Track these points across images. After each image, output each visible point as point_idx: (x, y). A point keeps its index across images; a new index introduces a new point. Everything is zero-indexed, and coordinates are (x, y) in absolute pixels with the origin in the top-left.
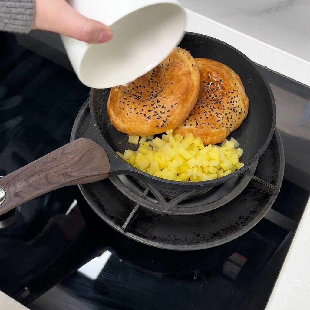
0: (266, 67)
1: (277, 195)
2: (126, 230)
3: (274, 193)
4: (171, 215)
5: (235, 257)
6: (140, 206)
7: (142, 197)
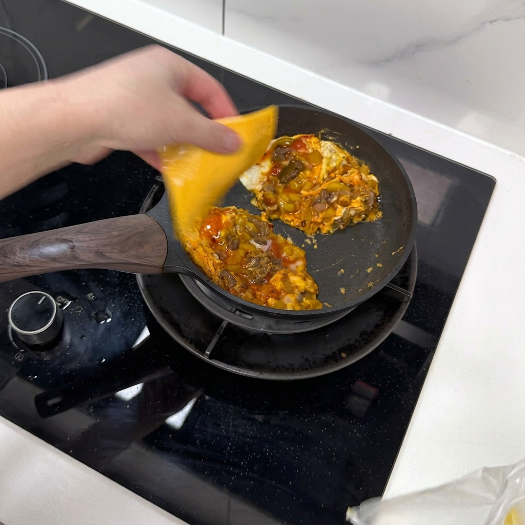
0: (390, 135)
1: (409, 302)
2: (211, 357)
3: (406, 299)
4: (271, 334)
5: (360, 385)
6: (229, 324)
7: (231, 311)
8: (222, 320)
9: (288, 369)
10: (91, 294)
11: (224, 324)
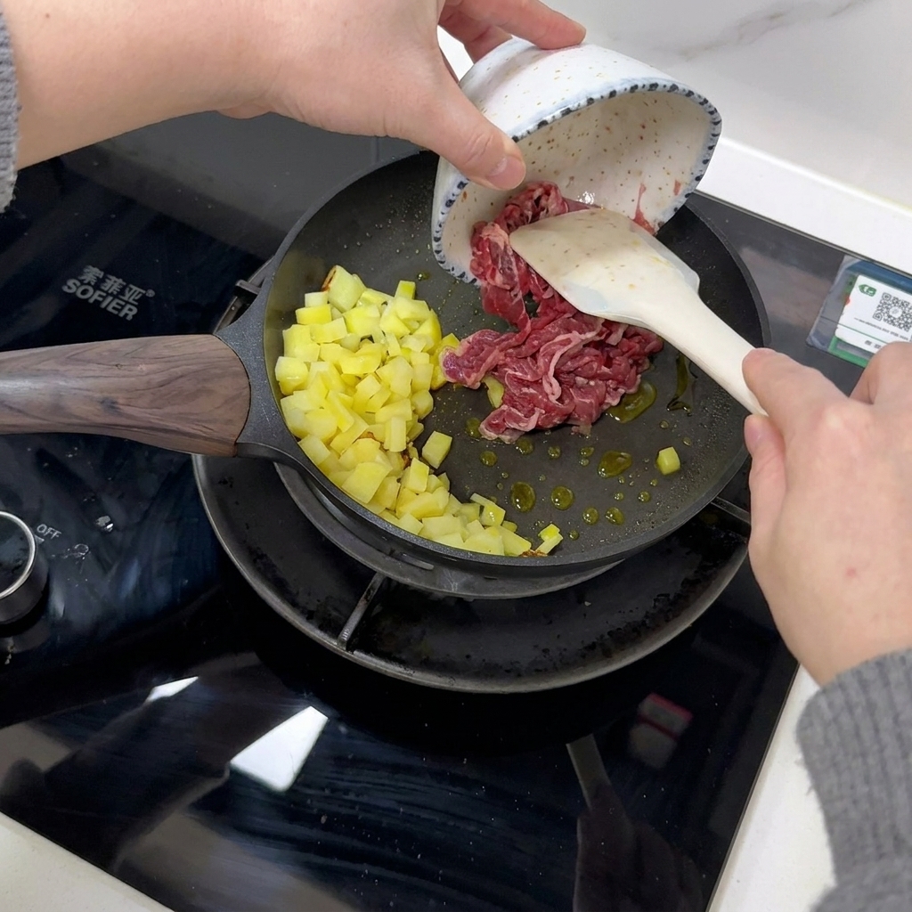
4: (472, 599)
6: (386, 579)
8: (373, 573)
9: (508, 671)
10: (107, 519)
11: (377, 581)
